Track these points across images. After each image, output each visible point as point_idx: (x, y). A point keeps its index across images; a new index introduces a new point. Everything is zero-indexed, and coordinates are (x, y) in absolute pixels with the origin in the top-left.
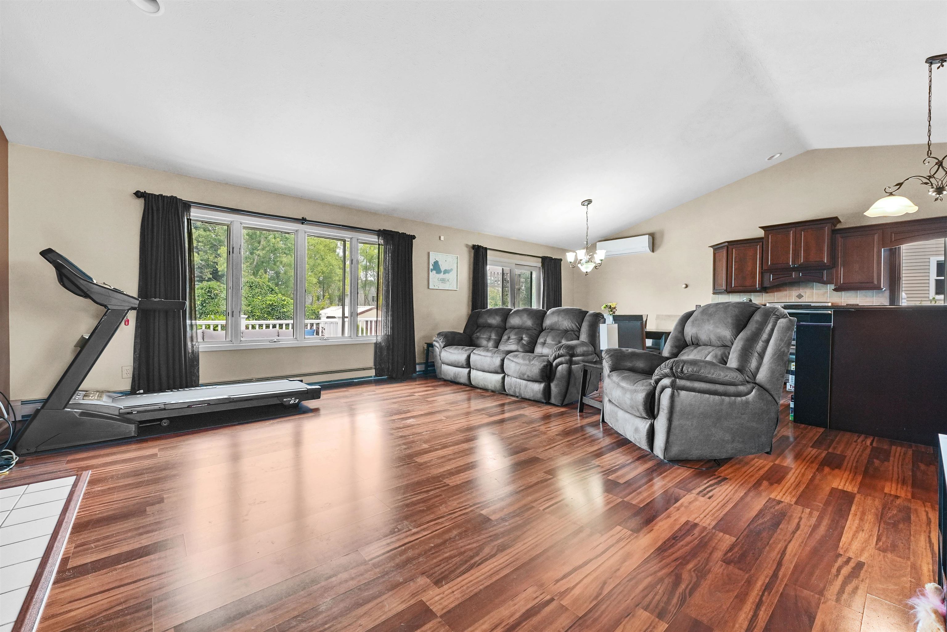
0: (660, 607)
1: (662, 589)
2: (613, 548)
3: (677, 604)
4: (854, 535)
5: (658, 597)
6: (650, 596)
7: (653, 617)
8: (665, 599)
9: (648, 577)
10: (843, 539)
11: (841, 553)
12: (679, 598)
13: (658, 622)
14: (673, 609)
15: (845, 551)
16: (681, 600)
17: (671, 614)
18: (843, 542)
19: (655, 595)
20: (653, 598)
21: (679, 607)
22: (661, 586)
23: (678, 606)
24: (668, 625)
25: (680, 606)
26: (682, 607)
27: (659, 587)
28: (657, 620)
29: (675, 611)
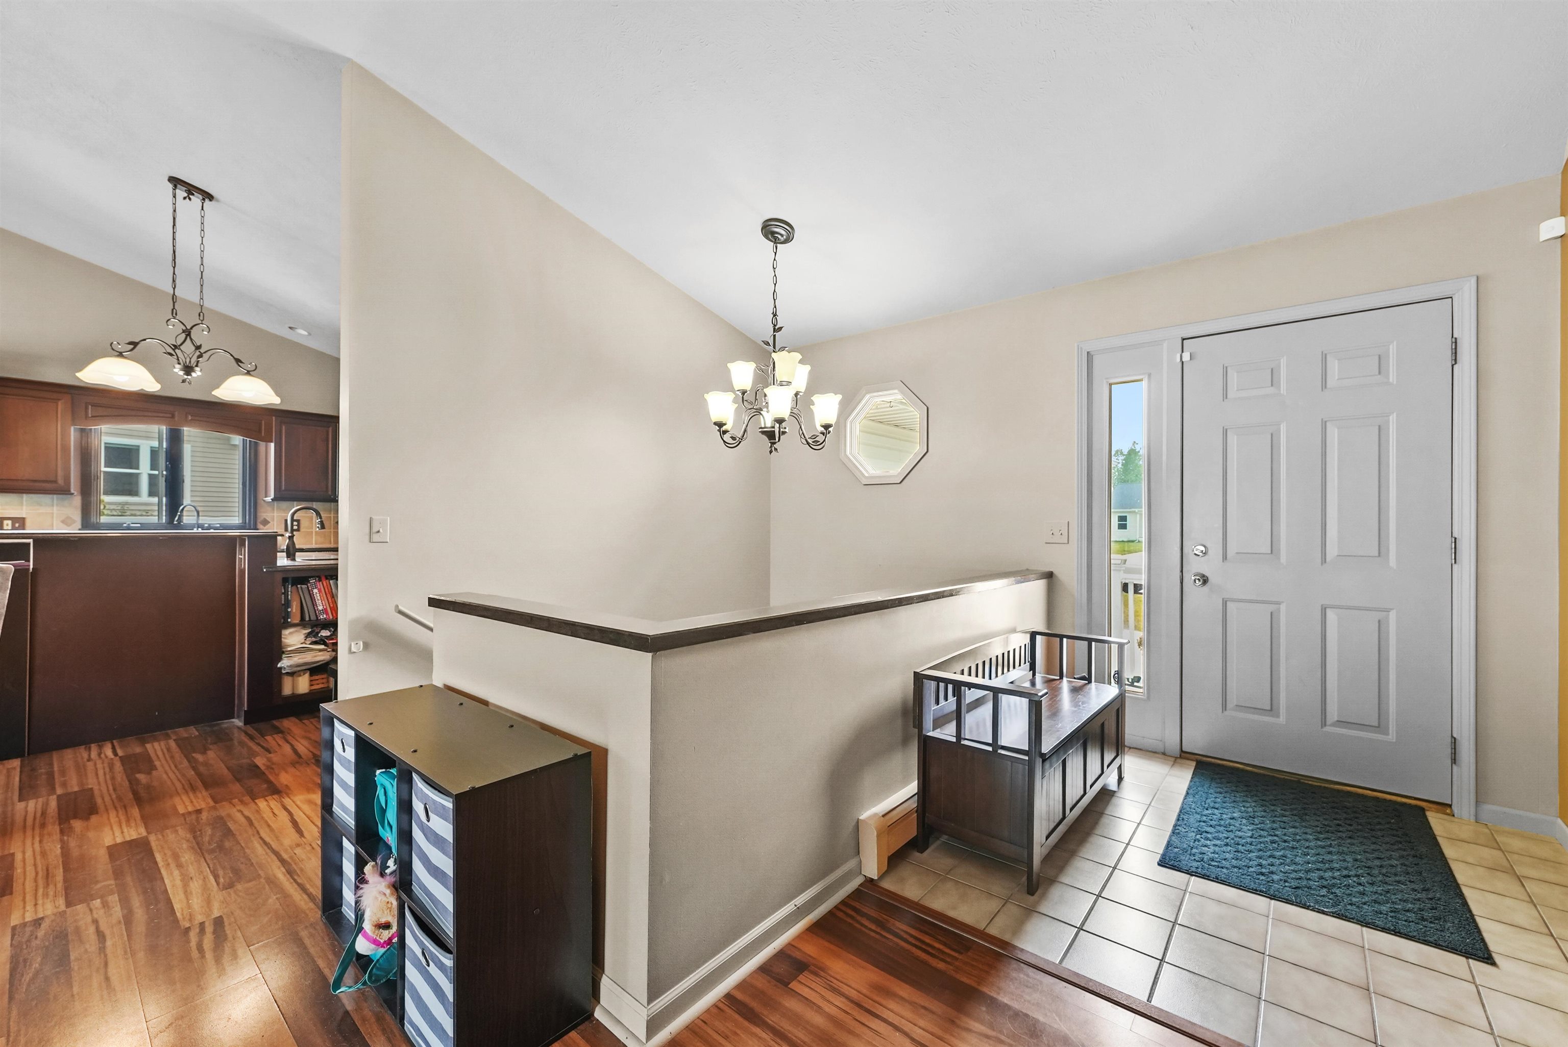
4: (186, 892)
10: (177, 906)
11: (188, 925)
15: (190, 920)
18: (180, 911)
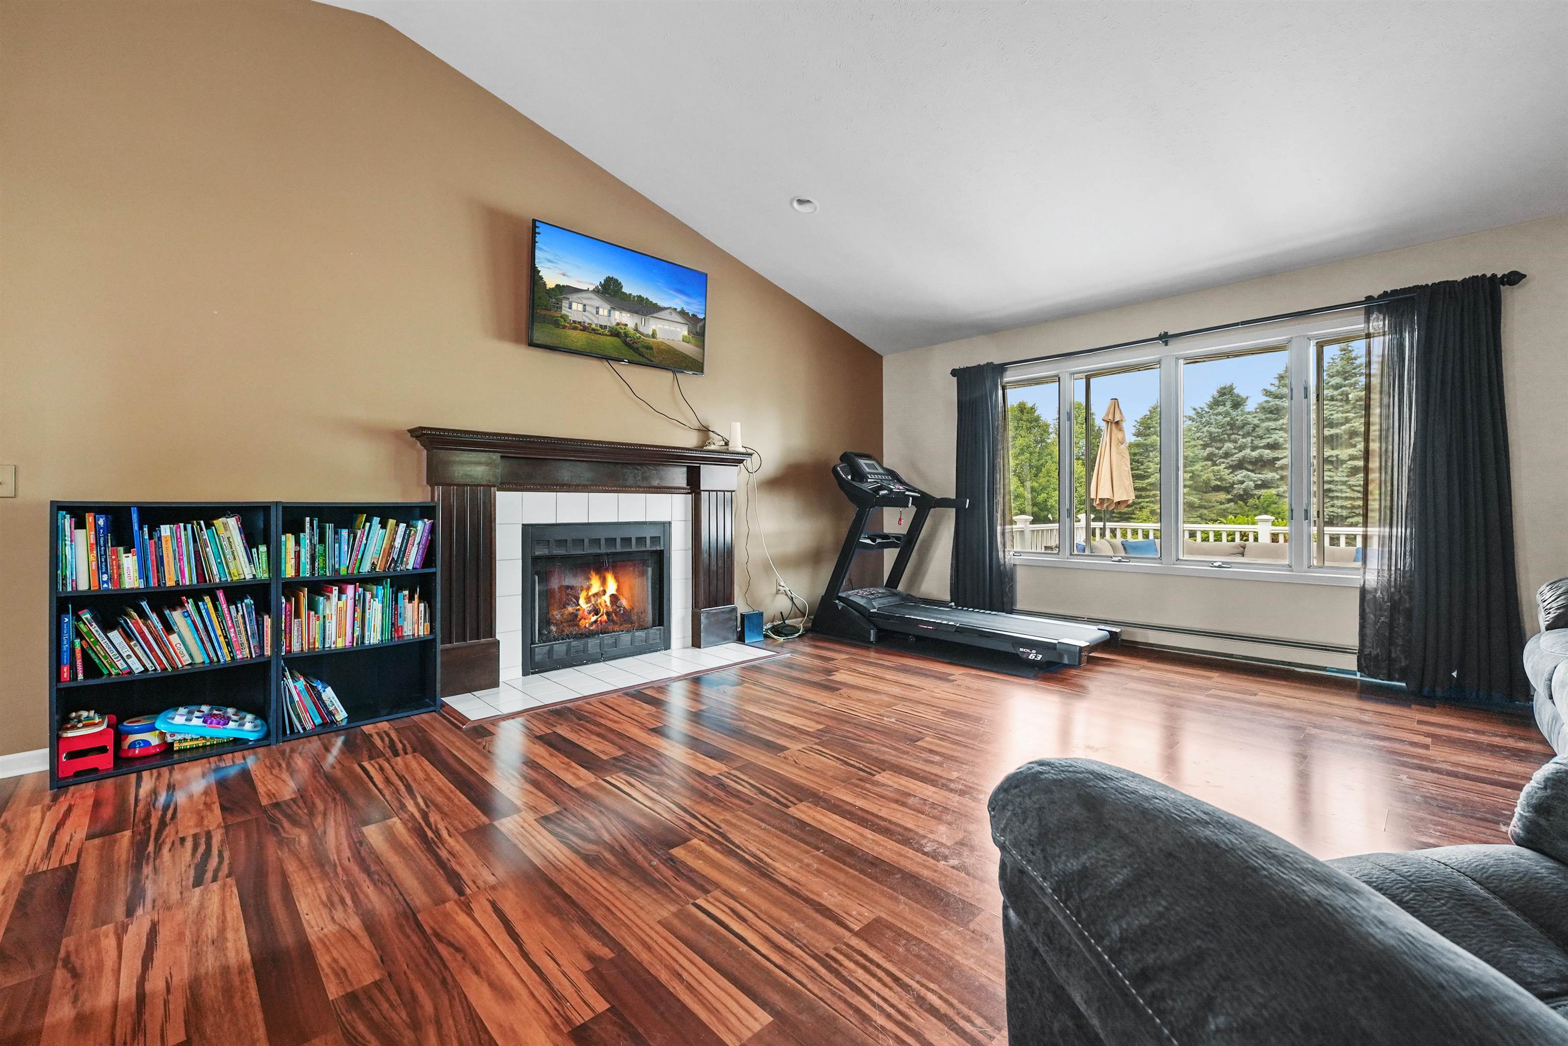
0: (365, 1002)
1: (396, 1019)
2: (538, 979)
3: (353, 1028)
5: (385, 1006)
6: (394, 997)
7: (356, 987)
8: (375, 1015)
9: (436, 1009)
12: (363, 1038)
13: (345, 990)
14: (349, 1017)
16: (355, 1039)
17: (344, 1012)
19: (392, 1005)
20: (388, 1000)
21: (346, 1028)
22: (404, 1021)
23: (349, 1028)
24: (331, 998)
25: (348, 1031)
26: (344, 1034)
27: (404, 1015)
28: (349, 990)
29: (343, 1018)
